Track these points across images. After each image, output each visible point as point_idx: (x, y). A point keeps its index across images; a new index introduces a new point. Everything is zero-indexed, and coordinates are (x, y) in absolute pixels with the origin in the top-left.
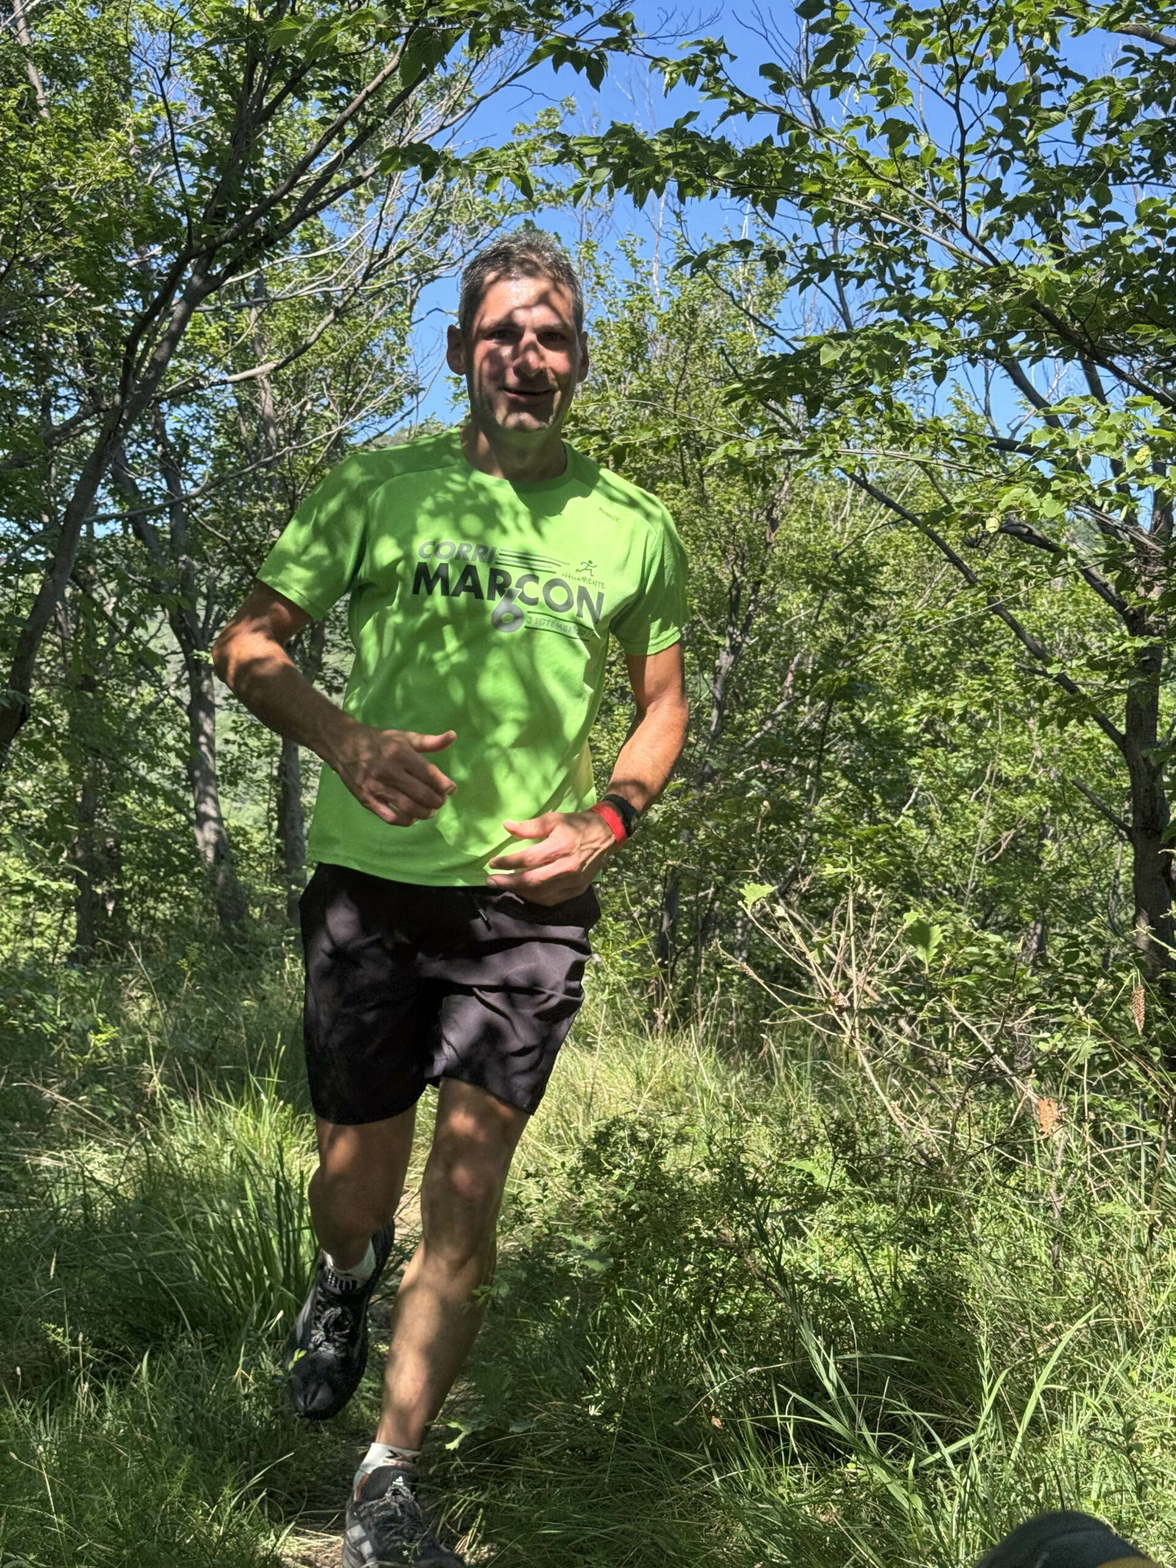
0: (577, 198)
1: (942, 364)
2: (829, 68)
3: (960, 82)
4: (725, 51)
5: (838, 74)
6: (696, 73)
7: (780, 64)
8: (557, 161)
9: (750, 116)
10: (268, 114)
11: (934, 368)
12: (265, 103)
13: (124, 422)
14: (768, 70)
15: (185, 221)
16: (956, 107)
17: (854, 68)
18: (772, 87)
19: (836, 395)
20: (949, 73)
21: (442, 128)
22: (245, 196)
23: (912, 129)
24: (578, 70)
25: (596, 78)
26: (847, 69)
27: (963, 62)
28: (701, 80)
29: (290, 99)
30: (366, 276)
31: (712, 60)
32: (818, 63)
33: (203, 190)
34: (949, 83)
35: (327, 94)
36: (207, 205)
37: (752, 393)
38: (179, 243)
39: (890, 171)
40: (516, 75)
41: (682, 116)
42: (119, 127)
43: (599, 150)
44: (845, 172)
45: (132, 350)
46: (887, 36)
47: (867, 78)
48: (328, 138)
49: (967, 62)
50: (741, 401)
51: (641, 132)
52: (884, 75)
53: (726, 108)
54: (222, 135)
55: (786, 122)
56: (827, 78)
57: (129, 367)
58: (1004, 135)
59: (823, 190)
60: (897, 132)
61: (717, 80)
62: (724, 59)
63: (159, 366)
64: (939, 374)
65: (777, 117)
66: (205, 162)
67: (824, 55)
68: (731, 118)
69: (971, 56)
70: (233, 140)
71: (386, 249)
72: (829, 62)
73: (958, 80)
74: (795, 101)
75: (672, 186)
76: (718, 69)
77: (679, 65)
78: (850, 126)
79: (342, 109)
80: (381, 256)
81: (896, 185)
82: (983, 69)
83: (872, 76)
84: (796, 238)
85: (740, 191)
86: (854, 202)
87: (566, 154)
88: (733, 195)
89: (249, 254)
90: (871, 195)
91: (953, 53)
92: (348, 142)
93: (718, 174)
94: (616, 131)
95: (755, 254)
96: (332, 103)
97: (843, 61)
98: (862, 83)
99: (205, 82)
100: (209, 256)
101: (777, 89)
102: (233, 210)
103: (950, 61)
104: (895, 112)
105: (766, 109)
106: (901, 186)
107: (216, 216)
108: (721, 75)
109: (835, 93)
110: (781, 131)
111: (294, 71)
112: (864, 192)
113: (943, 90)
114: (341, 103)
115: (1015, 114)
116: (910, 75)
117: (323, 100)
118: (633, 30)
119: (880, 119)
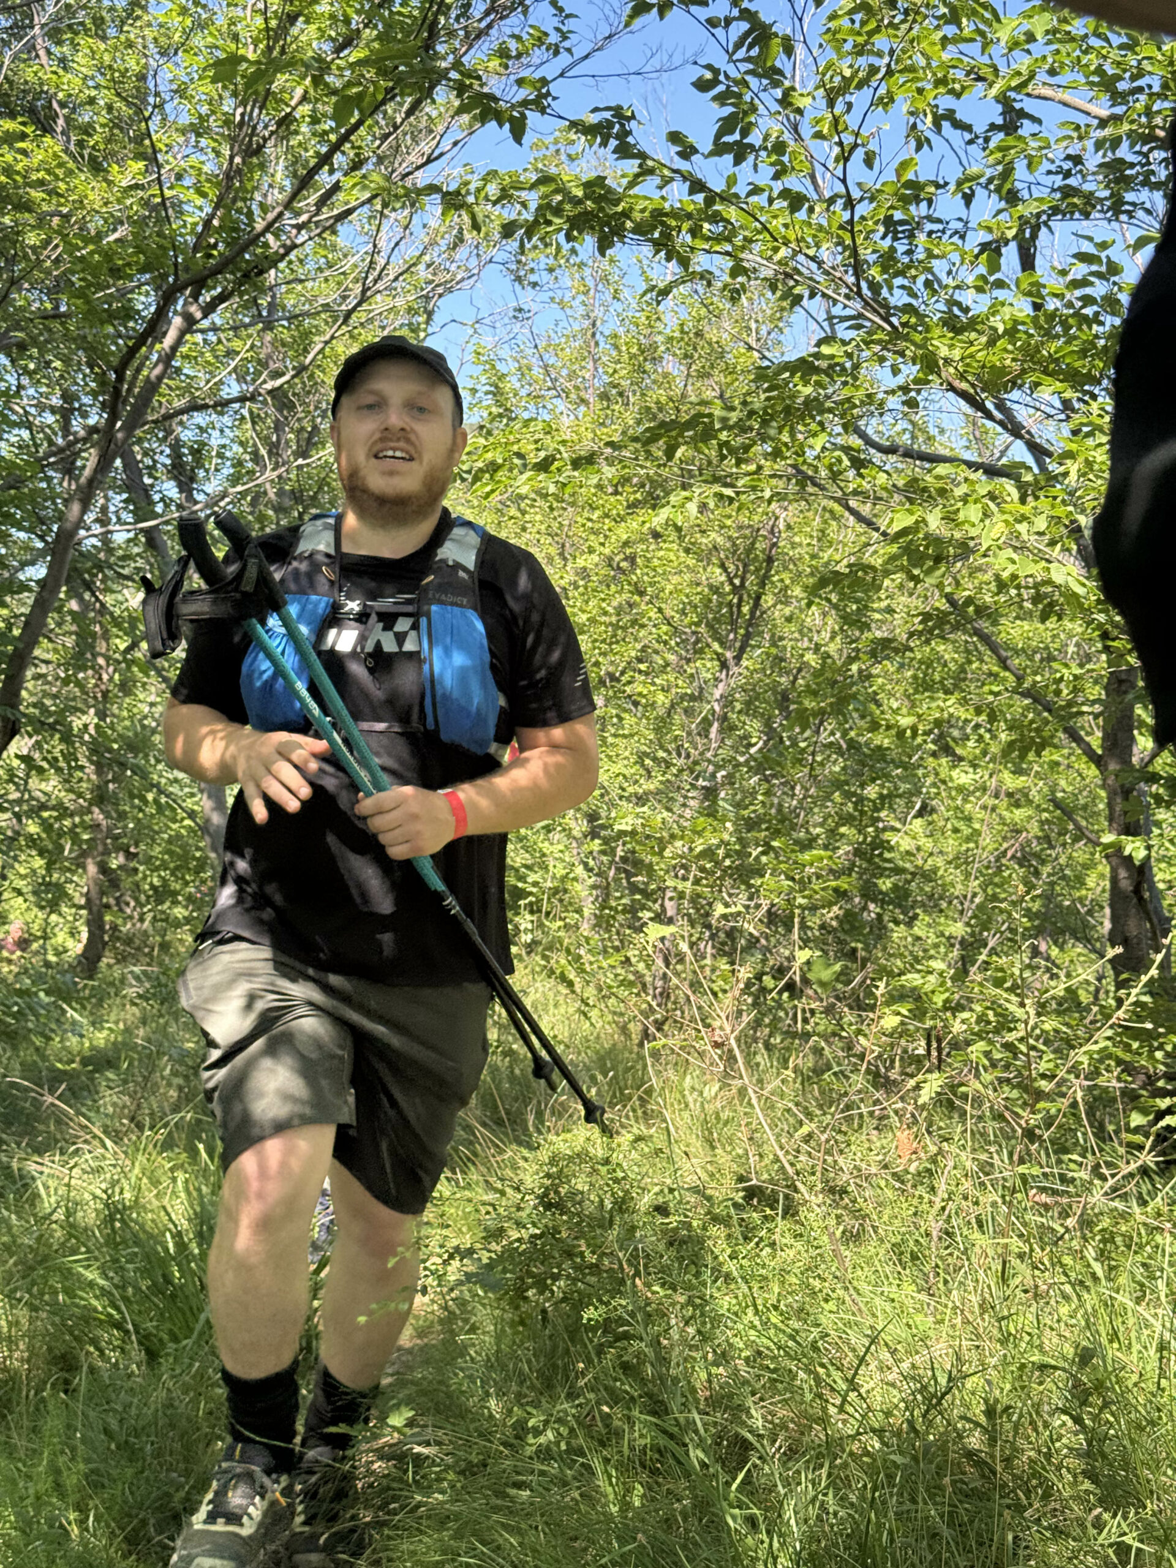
2: (732, 138)
4: (634, 118)
5: (740, 143)
6: (609, 135)
7: (684, 132)
10: (258, 149)
14: (672, 139)
16: (844, 181)
17: (755, 138)
18: (679, 153)
20: (837, 150)
23: (806, 198)
24: (500, 126)
25: (518, 135)
26: (746, 141)
28: (613, 143)
31: (622, 125)
32: (721, 132)
34: (837, 159)
45: (122, 376)
47: (766, 148)
52: (780, 148)
53: (637, 169)
56: (730, 147)
57: (119, 394)
61: (628, 144)
67: (727, 125)
69: (857, 135)
72: (732, 132)
73: (844, 158)
76: (628, 133)
91: (838, 133)
97: (745, 133)
98: (763, 154)
101: (683, 155)
103: (836, 139)
104: (793, 182)
108: (630, 139)
109: (738, 161)
113: (831, 165)
118: (548, 94)
119: (778, 186)
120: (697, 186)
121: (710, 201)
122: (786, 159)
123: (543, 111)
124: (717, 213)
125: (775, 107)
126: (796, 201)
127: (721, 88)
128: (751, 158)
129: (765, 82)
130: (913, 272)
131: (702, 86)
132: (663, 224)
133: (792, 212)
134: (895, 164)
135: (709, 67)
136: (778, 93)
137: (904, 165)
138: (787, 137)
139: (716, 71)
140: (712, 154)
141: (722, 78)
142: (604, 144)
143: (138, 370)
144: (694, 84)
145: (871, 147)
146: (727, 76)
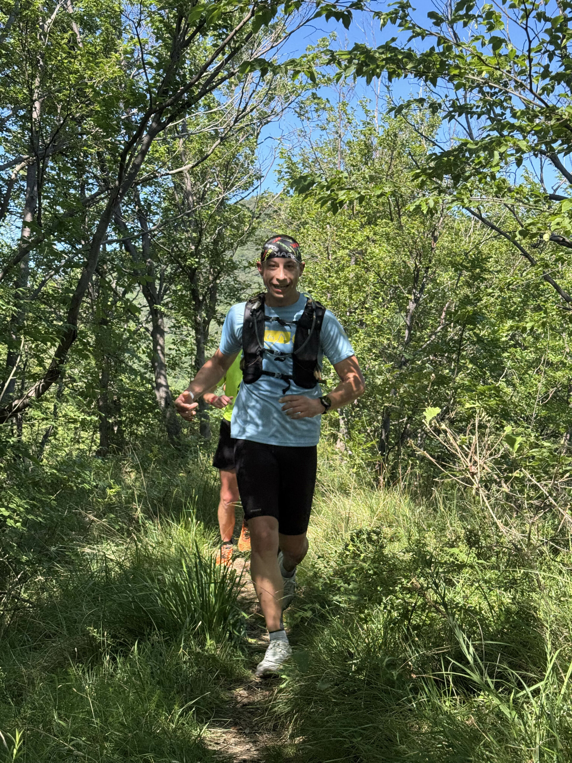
0: (338, 80)
1: (520, 157)
2: (462, 12)
3: (527, 17)
4: (410, 6)
5: (467, 15)
6: (396, 18)
7: (438, 11)
8: (328, 63)
9: (423, 38)
10: (187, 43)
11: (516, 159)
12: (186, 38)
13: (120, 194)
14: (432, 15)
15: (148, 95)
16: (526, 29)
17: (474, 12)
18: (434, 23)
19: (467, 174)
20: (522, 13)
21: (272, 47)
22: (177, 83)
23: (504, 41)
24: (338, 20)
25: (347, 24)
26: (471, 13)
27: (529, 7)
28: (398, 21)
29: (198, 35)
30: (236, 121)
31: (404, 11)
32: (457, 10)
33: (157, 81)
34: (522, 17)
35: (216, 33)
36: (159, 88)
37: (426, 174)
38: (146, 106)
39: (494, 62)
40: (308, 21)
41: (389, 39)
42: (116, 52)
43: (349, 56)
44: (471, 63)
45: (124, 159)
47: (481, 16)
48: (217, 54)
49: (531, 7)
50: (420, 179)
51: (369, 48)
52: (490, 15)
53: (411, 34)
54: (166, 54)
55: (441, 40)
56: (461, 17)
57: (123, 168)
58: (550, 42)
59: (460, 72)
60: (497, 43)
61: (406, 21)
62: (409, 10)
63: (137, 167)
64: (519, 162)
65: (436, 39)
66: (158, 67)
67: (459, 6)
68: (413, 39)
69: (533, 4)
70: (171, 56)
71: (245, 108)
72: (462, 9)
74: (446, 30)
75: (385, 73)
76: (407, 15)
77: (387, 15)
78: (473, 41)
79: (223, 40)
80: (243, 111)
81: (496, 69)
82: (539, 10)
83: (484, 16)
84: (446, 96)
85: (419, 74)
86: (475, 78)
87: (333, 59)
88: (416, 76)
89: (179, 111)
90: (484, 74)
91: (524, 3)
92: (226, 56)
93: (408, 67)
94: (357, 47)
95: (426, 105)
96: (219, 36)
97: (470, 8)
98: (479, 19)
99: (157, 28)
100: (160, 112)
101: (437, 24)
102: (172, 90)
103: (522, 7)
104: (496, 33)
105: (431, 34)
106: (499, 69)
107: (163, 93)
108: (408, 18)
109: (465, 24)
110: (439, 44)
111: (200, 21)
112: (480, 73)
113: (519, 22)
114: (224, 37)
115: (555, 32)
116: (502, 14)
117: (214, 35)
119: (488, 36)
122: (492, 21)
123: (361, 9)
138: (494, 9)
142: (394, 22)
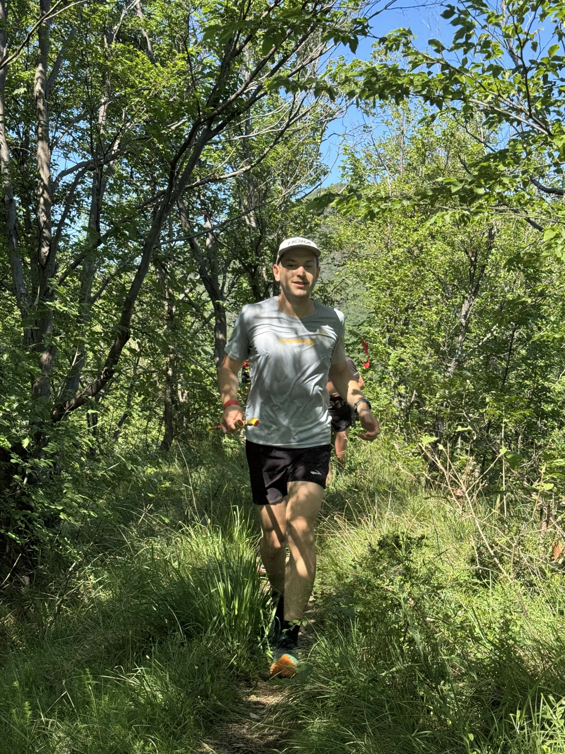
2: (462, 41)
4: (412, 34)
5: (466, 43)
6: (399, 45)
7: (437, 39)
10: (238, 53)
14: (431, 42)
16: (521, 58)
17: (474, 40)
18: (435, 50)
20: (517, 43)
23: (503, 69)
24: (345, 44)
25: (353, 48)
26: (469, 41)
27: (522, 37)
28: (402, 48)
30: (288, 126)
31: (406, 38)
32: (457, 38)
34: (518, 47)
45: (175, 167)
46: (486, 26)
47: (480, 45)
52: (487, 44)
56: (461, 45)
57: (173, 175)
61: (409, 48)
62: (411, 38)
67: (459, 35)
69: (527, 34)
72: (462, 37)
73: (521, 46)
76: (408, 43)
83: (482, 44)
85: (426, 98)
91: (517, 34)
97: (469, 37)
98: (478, 47)
101: (438, 51)
102: (222, 98)
103: (516, 37)
107: (213, 101)
108: (410, 45)
109: (466, 52)
112: (486, 97)
115: (553, 60)
118: (368, 26)
119: (487, 64)
120: (445, 66)
121: (452, 74)
122: (490, 50)
123: (365, 34)
124: (456, 79)
125: (484, 23)
126: (496, 71)
127: (456, 16)
128: (472, 51)
129: (478, 11)
130: (559, 103)
131: (447, 15)
132: (429, 86)
133: (494, 77)
134: (548, 48)
135: (449, 6)
136: (485, 16)
137: (552, 49)
138: (490, 38)
139: (452, 8)
140: (452, 50)
141: (456, 11)
142: (397, 48)
143: (182, 163)
144: (442, 15)
145: (534, 40)
146: (458, 10)
